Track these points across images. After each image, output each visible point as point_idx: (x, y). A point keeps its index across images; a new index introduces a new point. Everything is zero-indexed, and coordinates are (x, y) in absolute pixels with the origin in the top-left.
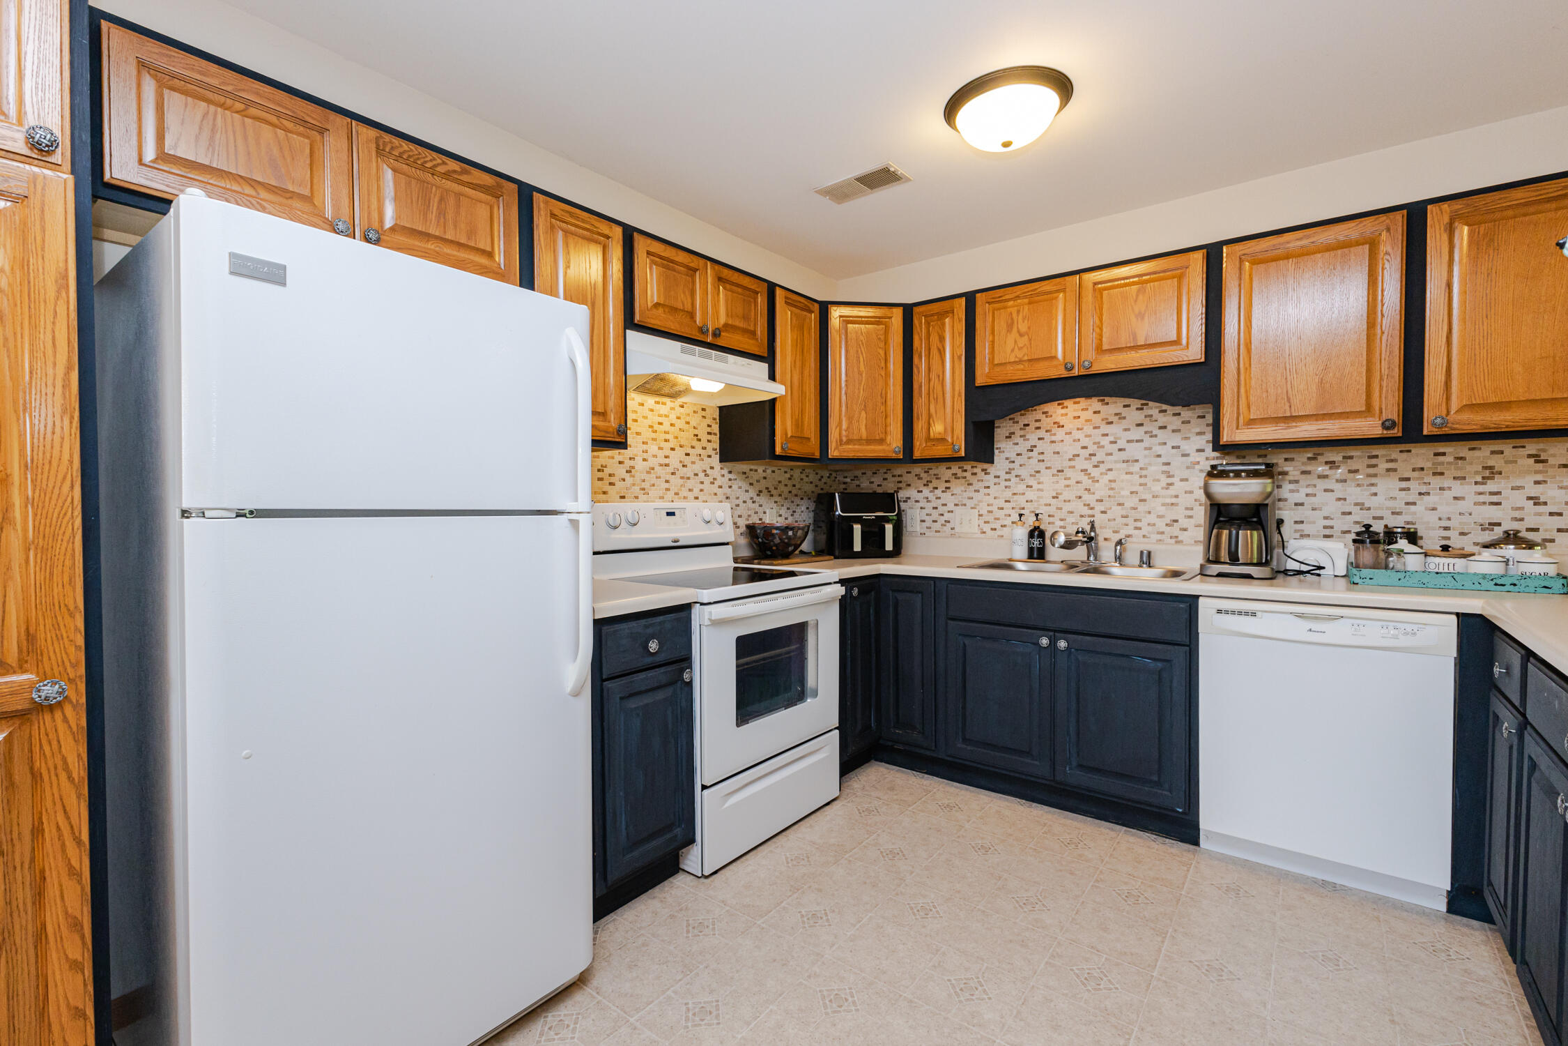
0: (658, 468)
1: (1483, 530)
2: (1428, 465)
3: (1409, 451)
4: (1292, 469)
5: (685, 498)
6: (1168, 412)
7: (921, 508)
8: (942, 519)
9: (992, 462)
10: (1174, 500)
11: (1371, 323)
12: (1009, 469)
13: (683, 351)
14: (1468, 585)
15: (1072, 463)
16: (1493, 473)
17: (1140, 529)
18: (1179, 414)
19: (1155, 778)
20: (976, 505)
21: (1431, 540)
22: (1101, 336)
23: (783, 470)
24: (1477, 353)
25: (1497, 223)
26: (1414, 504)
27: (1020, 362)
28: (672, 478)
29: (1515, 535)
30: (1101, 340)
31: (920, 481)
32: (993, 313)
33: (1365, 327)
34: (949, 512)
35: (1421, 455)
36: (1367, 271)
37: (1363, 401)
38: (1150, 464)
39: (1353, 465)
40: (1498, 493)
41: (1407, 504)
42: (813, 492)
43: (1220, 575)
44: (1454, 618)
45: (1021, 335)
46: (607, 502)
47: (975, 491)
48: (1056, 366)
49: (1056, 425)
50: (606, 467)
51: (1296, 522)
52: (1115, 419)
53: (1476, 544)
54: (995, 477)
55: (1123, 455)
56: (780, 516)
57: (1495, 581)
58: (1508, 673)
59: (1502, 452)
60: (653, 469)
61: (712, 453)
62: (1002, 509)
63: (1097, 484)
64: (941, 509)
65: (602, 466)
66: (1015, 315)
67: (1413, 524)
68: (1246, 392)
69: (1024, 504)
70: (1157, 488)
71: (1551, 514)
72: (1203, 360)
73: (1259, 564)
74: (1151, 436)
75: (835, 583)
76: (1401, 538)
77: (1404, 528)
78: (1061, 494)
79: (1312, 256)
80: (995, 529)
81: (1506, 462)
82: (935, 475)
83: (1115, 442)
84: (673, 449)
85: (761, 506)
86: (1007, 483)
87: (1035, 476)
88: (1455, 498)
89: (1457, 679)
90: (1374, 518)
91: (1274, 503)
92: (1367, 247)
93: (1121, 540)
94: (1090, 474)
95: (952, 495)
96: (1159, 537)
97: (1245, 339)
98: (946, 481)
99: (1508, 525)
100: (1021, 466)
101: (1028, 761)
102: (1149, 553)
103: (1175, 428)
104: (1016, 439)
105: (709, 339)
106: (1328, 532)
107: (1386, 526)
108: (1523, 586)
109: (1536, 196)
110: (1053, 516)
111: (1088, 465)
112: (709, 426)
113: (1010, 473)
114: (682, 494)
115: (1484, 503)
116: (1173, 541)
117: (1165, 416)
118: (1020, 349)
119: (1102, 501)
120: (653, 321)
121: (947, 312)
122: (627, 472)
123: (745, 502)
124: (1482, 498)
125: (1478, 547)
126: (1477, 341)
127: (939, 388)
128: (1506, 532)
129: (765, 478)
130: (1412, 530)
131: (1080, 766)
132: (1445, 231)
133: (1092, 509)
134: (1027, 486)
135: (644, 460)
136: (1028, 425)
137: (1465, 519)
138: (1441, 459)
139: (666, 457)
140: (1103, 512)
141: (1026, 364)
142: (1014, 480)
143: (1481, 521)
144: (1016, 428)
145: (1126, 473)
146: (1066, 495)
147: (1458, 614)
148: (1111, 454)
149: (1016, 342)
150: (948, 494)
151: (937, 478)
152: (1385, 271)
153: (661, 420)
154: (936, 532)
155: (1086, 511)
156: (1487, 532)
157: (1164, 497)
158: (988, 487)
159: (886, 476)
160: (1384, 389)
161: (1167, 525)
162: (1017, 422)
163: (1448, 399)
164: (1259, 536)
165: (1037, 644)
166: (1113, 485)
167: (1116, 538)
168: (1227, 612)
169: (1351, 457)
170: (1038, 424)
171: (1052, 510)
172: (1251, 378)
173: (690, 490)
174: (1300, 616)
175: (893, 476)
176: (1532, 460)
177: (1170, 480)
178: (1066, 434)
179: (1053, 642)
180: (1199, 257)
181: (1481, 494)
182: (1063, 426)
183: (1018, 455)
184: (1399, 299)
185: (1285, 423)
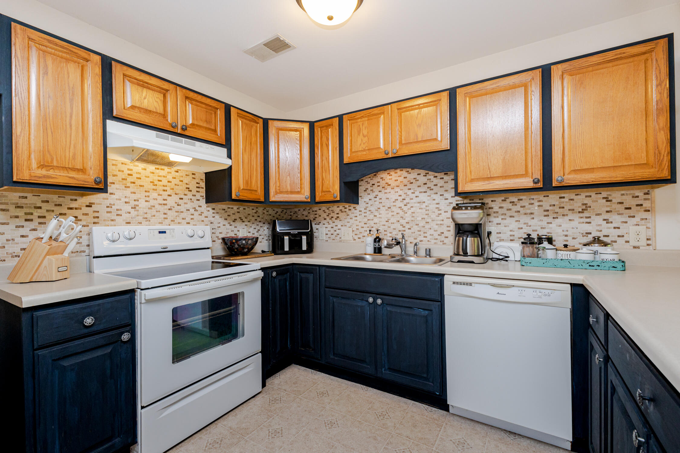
0: (158, 207)
1: (583, 236)
2: (556, 203)
3: (548, 196)
4: (495, 206)
5: (179, 223)
6: (438, 177)
7: (326, 228)
8: (336, 233)
9: (358, 204)
10: (442, 222)
11: (526, 128)
12: (366, 207)
13: (157, 136)
14: (577, 266)
15: (395, 204)
16: (587, 207)
17: (426, 237)
18: (443, 178)
19: (425, 375)
20: (351, 226)
21: (559, 242)
22: (401, 136)
23: (251, 208)
24: (577, 143)
25: (584, 74)
26: (551, 223)
27: (364, 150)
28: (169, 212)
29: (598, 239)
30: (401, 138)
31: (325, 213)
32: (351, 125)
33: (524, 130)
34: (338, 229)
35: (553, 197)
36: (524, 101)
37: (524, 169)
38: (430, 204)
39: (522, 203)
40: (590, 217)
41: (548, 223)
42: (271, 220)
43: (459, 262)
44: (569, 286)
45: (364, 136)
46: (115, 226)
47: (350, 218)
48: (381, 152)
49: (387, 185)
50: (114, 205)
51: (497, 233)
52: (414, 181)
53: (580, 244)
54: (360, 211)
55: (418, 200)
56: (249, 232)
57: (589, 264)
58: (597, 321)
59: (591, 196)
60: (154, 206)
61: (201, 198)
62: (363, 227)
63: (406, 214)
64: (335, 228)
65: (110, 204)
66: (361, 126)
67: (551, 233)
68: (469, 164)
69: (373, 225)
70: (433, 216)
71: (615, 228)
72: (449, 148)
73: (478, 256)
74: (431, 190)
75: (259, 270)
76: (545, 241)
77: (546, 235)
78: (390, 220)
79: (498, 93)
80: (360, 238)
81: (593, 201)
82: (332, 210)
83: (414, 193)
84: (169, 195)
85: (236, 227)
86: (365, 214)
87: (378, 210)
88: (570, 220)
89: (572, 320)
90: (533, 231)
91: (485, 223)
92: (523, 88)
93: (416, 243)
94: (403, 209)
95: (340, 220)
96: (435, 241)
97: (468, 137)
98: (337, 214)
99: (595, 234)
100: (371, 205)
101: (365, 365)
102: (430, 250)
103: (441, 185)
104: (369, 191)
105: (179, 131)
106: (512, 238)
107: (538, 235)
108: (603, 266)
109: (603, 59)
110: (386, 231)
111: (402, 205)
112: (197, 183)
113: (366, 209)
114: (176, 221)
115: (583, 222)
116: (442, 243)
117: (436, 179)
118: (364, 144)
119: (408, 223)
120: (129, 116)
121: (330, 125)
122: (132, 208)
123: (224, 225)
124: (582, 220)
125: (581, 245)
126: (577, 136)
127: (327, 165)
128: (594, 237)
129: (238, 212)
130: (550, 237)
131: (390, 369)
132: (560, 79)
133: (404, 227)
134: (374, 216)
135: (146, 201)
136: (374, 184)
137: (575, 230)
138: (562, 200)
139: (164, 200)
140: (409, 229)
141: (367, 152)
142: (368, 213)
143: (582, 232)
144: (368, 186)
145: (420, 209)
146: (393, 220)
147: (571, 284)
148: (412, 199)
149: (362, 140)
150: (338, 220)
151: (333, 212)
152: (532, 101)
153: (160, 178)
154: (333, 240)
155: (401, 228)
156: (585, 237)
157: (437, 220)
158: (357, 216)
159: (309, 211)
160: (534, 162)
161: (439, 235)
162: (369, 183)
163: (564, 167)
164: (478, 240)
165: (367, 301)
166: (414, 215)
167: (414, 242)
168: (457, 283)
169: (521, 200)
170: (378, 184)
171: (386, 228)
172: (471, 157)
173: (183, 219)
174: (493, 285)
175: (313, 211)
176: (605, 200)
177: (440, 212)
178: (392, 189)
179: (375, 300)
180: (446, 95)
181: (581, 218)
182: (390, 185)
183: (370, 200)
184: (539, 115)
185: (488, 181)
